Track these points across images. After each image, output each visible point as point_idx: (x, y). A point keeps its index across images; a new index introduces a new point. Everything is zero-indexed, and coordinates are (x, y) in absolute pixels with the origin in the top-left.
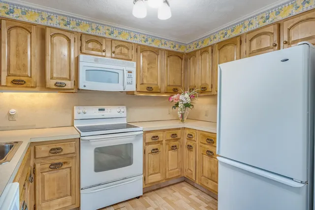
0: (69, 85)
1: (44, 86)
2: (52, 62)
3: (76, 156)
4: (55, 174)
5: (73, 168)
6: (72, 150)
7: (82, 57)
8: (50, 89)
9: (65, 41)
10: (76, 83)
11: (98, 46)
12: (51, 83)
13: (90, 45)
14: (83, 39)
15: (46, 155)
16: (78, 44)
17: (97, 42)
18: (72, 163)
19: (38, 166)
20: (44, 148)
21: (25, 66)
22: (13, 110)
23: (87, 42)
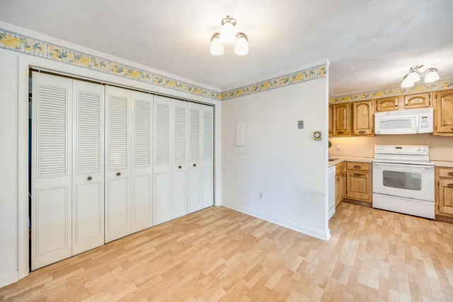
0: (368, 132)
1: (353, 134)
2: (357, 120)
3: (370, 172)
4: (357, 179)
5: (368, 178)
6: (367, 169)
7: (377, 114)
8: (356, 135)
9: (366, 107)
10: (373, 131)
11: (392, 104)
12: (357, 132)
13: (384, 105)
14: (379, 102)
15: (352, 168)
16: (375, 106)
17: (390, 101)
18: (367, 176)
19: (348, 173)
20: (351, 165)
21: (343, 125)
22: (338, 147)
23: (382, 103)
